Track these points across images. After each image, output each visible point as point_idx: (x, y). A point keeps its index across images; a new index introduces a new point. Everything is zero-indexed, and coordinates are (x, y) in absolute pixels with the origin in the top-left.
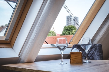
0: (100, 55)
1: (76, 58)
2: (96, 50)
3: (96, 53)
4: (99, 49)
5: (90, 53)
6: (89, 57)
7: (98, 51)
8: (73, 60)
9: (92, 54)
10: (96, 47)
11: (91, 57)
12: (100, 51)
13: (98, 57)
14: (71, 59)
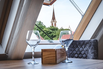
0: (94, 52)
1: (49, 57)
2: (90, 46)
3: (90, 50)
4: (93, 45)
5: (83, 50)
6: (82, 54)
7: (92, 48)
8: (45, 59)
9: (86, 51)
10: (90, 43)
11: (84, 55)
12: (95, 48)
13: (93, 55)
14: (43, 58)
